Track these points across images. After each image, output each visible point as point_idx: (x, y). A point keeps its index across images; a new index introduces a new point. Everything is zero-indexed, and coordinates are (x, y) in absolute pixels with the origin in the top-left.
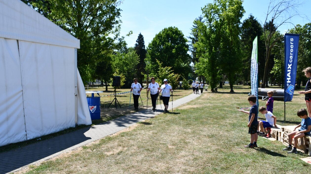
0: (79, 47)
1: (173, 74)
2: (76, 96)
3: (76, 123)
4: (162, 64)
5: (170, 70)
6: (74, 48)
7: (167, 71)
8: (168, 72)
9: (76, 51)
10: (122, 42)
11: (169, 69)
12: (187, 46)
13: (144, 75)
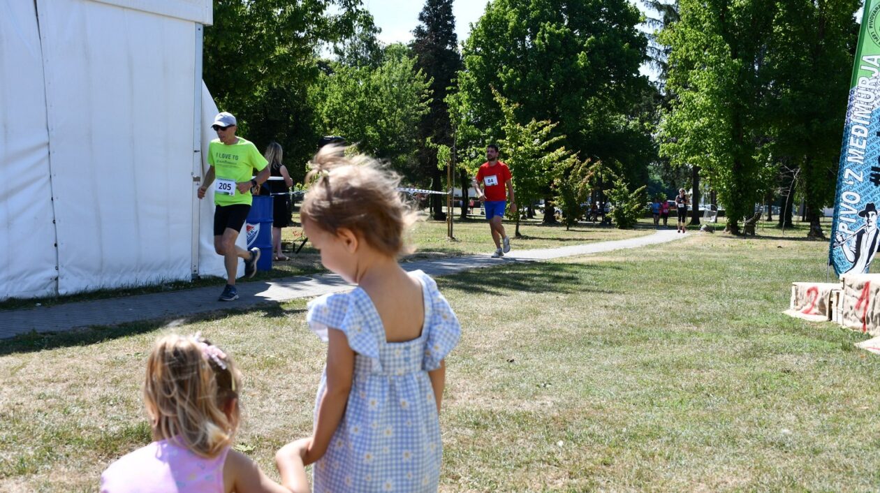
0: (209, 21)
1: (560, 152)
2: (196, 183)
3: (195, 271)
4: (515, 111)
5: (549, 136)
6: (192, 21)
7: (537, 141)
8: (543, 142)
9: (201, 33)
10: (355, 11)
11: (547, 133)
12: (642, 41)
13: (437, 150)
